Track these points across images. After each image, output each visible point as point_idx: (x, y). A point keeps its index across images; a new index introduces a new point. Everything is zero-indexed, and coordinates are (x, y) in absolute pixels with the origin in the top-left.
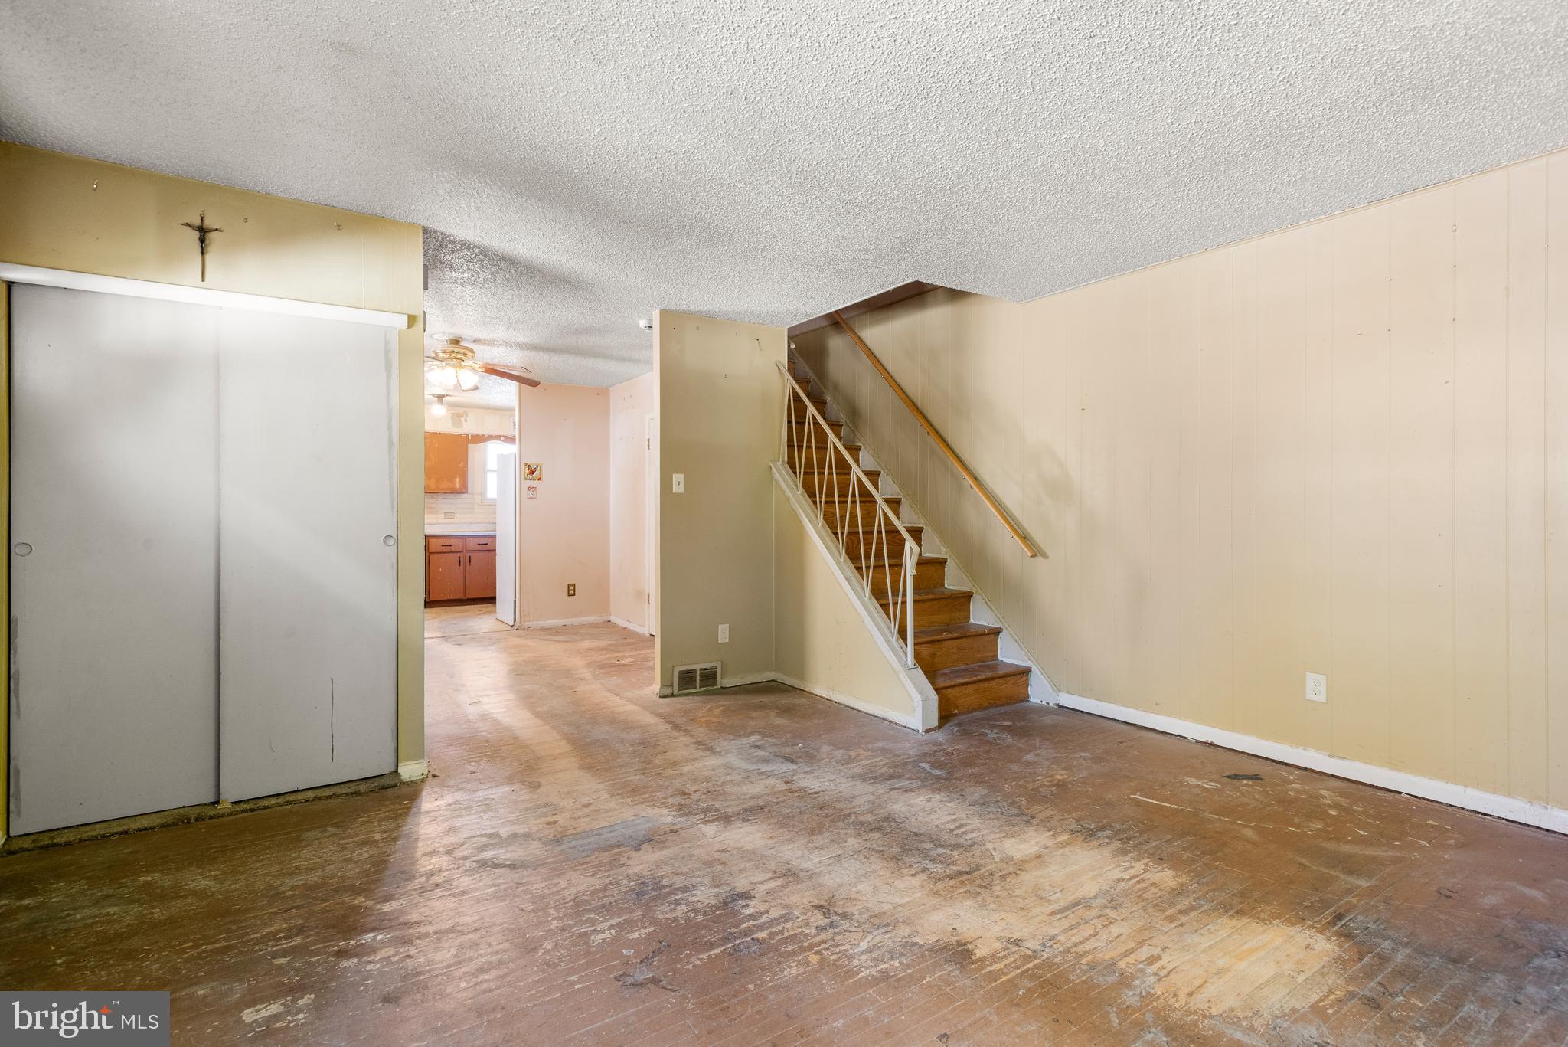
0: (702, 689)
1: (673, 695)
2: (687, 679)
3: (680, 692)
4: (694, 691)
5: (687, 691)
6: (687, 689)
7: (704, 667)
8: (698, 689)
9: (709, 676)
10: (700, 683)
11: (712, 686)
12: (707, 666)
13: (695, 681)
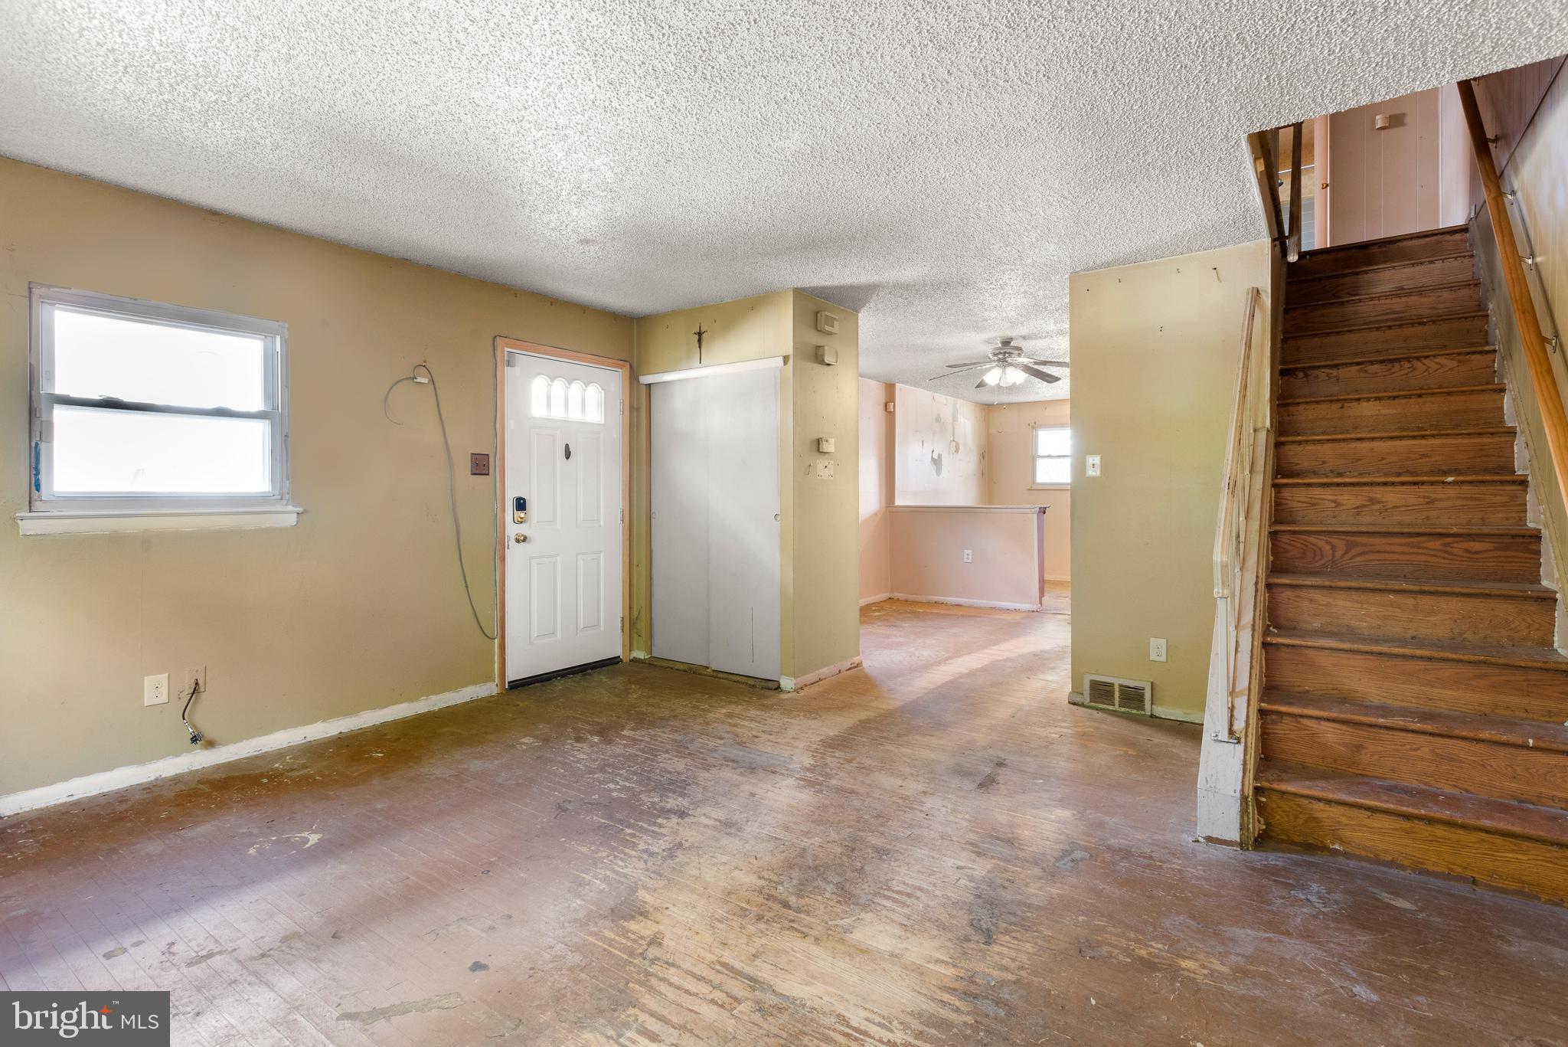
0: (1123, 709)
1: (1083, 705)
2: (1101, 692)
3: (1093, 704)
4: (1111, 708)
5: (1101, 706)
6: (1101, 703)
7: (1125, 684)
8: (1117, 708)
9: (1132, 697)
10: (1119, 702)
11: (1138, 710)
12: (1132, 684)
13: (1113, 696)
